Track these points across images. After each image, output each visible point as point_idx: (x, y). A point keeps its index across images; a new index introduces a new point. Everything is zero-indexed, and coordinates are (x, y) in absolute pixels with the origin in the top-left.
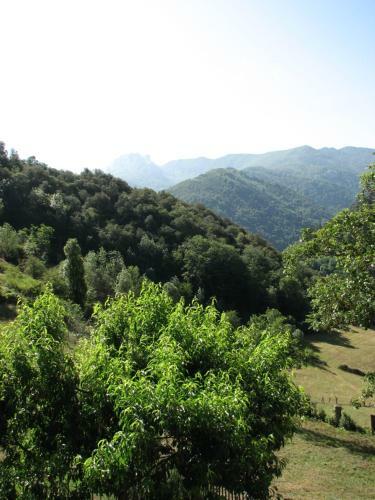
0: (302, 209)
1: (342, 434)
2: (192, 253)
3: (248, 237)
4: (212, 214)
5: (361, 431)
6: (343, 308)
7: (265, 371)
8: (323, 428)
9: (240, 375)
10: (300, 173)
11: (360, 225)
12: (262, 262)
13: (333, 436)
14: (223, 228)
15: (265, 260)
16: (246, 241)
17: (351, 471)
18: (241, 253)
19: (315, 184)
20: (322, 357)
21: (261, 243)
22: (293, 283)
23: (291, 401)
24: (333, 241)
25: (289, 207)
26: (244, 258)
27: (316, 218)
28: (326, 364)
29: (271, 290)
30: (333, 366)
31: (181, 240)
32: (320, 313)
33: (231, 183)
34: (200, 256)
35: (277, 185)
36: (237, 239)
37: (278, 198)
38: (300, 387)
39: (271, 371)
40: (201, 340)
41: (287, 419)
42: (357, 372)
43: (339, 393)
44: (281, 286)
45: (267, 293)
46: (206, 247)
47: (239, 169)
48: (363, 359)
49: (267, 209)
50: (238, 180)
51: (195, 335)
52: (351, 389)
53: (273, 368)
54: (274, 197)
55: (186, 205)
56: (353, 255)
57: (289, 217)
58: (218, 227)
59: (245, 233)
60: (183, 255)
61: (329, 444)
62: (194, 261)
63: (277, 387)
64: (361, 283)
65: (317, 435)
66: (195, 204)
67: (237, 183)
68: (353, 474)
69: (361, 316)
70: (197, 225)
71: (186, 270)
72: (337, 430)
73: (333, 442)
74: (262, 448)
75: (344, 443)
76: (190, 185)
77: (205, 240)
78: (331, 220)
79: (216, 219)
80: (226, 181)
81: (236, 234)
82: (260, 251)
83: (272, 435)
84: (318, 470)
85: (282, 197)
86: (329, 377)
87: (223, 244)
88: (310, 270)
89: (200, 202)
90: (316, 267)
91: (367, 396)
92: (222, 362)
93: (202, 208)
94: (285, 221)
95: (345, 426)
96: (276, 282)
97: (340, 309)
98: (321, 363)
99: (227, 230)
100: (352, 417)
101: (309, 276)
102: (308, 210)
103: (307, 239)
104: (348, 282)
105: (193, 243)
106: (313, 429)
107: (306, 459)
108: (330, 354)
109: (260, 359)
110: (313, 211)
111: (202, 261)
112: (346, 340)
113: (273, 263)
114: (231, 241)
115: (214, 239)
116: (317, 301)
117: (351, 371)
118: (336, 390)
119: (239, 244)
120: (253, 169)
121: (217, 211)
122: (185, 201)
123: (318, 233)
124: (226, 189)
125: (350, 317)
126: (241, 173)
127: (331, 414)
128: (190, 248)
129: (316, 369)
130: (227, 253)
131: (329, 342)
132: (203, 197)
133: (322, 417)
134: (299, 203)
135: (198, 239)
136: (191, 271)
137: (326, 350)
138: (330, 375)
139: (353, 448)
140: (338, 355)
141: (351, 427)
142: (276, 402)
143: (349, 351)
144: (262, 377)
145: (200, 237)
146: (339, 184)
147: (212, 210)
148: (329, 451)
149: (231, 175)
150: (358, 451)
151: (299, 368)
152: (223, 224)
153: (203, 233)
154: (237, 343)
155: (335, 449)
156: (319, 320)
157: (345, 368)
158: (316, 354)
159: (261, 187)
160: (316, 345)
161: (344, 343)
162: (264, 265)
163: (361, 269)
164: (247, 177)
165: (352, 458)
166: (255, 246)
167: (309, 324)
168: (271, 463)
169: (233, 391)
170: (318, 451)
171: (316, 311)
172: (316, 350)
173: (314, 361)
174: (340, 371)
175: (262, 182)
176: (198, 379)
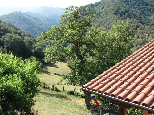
0: (43, 26)
1: (55, 93)
2: (7, 39)
3: (26, 34)
4: (14, 26)
5: (60, 91)
6: (54, 55)
7: (29, 74)
8: (49, 91)
9: (20, 75)
10: (42, 14)
11: (60, 30)
12: (30, 42)
13: (52, 93)
14: (17, 31)
15: (31, 41)
16: (25, 35)
17: (57, 103)
18: (23, 39)
19: (47, 18)
20: (49, 71)
21: (30, 36)
22: (40, 49)
23: (37, 82)
24: (51, 35)
25: (39, 25)
26: (24, 41)
27: (47, 29)
28: (50, 73)
29: (33, 51)
30: (52, 73)
31: (3, 35)
32: (47, 57)
33: (20, 16)
34: (10, 40)
35: (35, 18)
36: (22, 34)
37: (35, 22)
38: (40, 78)
39: (31, 74)
40: (8, 65)
41: (36, 88)
42: (59, 75)
43: (54, 81)
44: (36, 49)
45: (32, 52)
46: (12, 37)
47: (23, 12)
48: (61, 71)
49: (32, 25)
50: (23, 16)
51: (6, 63)
52: (57, 80)
53: (31, 73)
54: (34, 21)
55: (4, 23)
56: (57, 39)
57: (39, 28)
58: (16, 30)
59: (25, 33)
60: (4, 39)
61: (50, 96)
62: (8, 42)
63: (33, 78)
64: (60, 48)
65: (47, 93)
66: (8, 23)
67: (22, 17)
68: (57, 104)
69: (59, 58)
70: (9, 30)
71: (5, 44)
72: (53, 91)
73: (52, 95)
74: (28, 97)
75: (55, 95)
76: (6, 16)
77: (11, 35)
78: (51, 29)
79: (15, 28)
80: (18, 15)
81: (22, 33)
82: (29, 38)
83: (31, 93)
84: (47, 103)
85: (37, 22)
86: (51, 77)
87: (17, 36)
88: (45, 45)
89: (10, 22)
90: (47, 44)
91: (61, 81)
92: (15, 71)
93: (10, 24)
94: (38, 29)
95: (55, 90)
96: (34, 48)
97: (53, 56)
98: (49, 73)
99: (19, 32)
100: (57, 88)
101: (45, 46)
102: (45, 26)
103: (43, 34)
104: (56, 47)
105: (7, 36)
106: (46, 92)
107: (44, 100)
108: (51, 70)
109: (27, 70)
110: (46, 26)
111: (11, 42)
112: (56, 65)
113: (34, 42)
114: (20, 35)
115: (14, 34)
116: (46, 53)
117: (57, 75)
118: (53, 80)
119: (22, 36)
120: (28, 12)
121: (16, 26)
122: (4, 22)
123: (47, 32)
124: (18, 18)
125: (56, 58)
126: (24, 13)
127: (51, 87)
128: (6, 37)
129: (47, 74)
130: (19, 39)
131: (51, 66)
132: (11, 21)
133: (49, 88)
134: (42, 24)
135: (9, 34)
136: (7, 45)
137: (50, 69)
138: (51, 76)
139: (57, 96)
140: (53, 70)
141: (57, 90)
142: (32, 83)
143: (57, 69)
144: (28, 75)
145: (10, 34)
146: (54, 18)
147: (14, 25)
148: (51, 98)
149: (20, 14)
150: (59, 97)
151: (41, 74)
152: (17, 30)
153: (11, 32)
154: (20, 65)
155: (53, 97)
156: (47, 59)
157: (55, 74)
158: (47, 70)
159: (30, 18)
160: (47, 67)
161: (55, 66)
162: (31, 43)
163: (59, 44)
164: (26, 15)
165: (57, 99)
166: (28, 37)
167: (44, 60)
168: (31, 101)
169: (18, 80)
170: (48, 98)
171: (46, 56)
172: (47, 69)
173: (46, 72)
174: (54, 75)
175: (30, 17)
176: (6, 77)
